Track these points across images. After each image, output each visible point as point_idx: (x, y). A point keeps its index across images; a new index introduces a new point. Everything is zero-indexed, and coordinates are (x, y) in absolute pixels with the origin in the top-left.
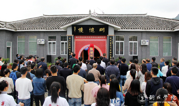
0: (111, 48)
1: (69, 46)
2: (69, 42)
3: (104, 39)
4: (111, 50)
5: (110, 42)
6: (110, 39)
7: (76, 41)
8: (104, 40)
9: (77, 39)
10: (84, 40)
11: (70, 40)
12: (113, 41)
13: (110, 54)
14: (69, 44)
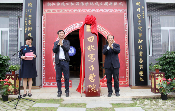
0: (140, 28)
1: (28, 26)
2: (28, 15)
3: (120, 7)
4: (140, 35)
5: (138, 13)
6: (138, 7)
7: (47, 15)
8: (119, 10)
9: (49, 8)
10: (68, 10)
11: (30, 8)
12: (144, 10)
13: (140, 44)
14: (28, 19)
